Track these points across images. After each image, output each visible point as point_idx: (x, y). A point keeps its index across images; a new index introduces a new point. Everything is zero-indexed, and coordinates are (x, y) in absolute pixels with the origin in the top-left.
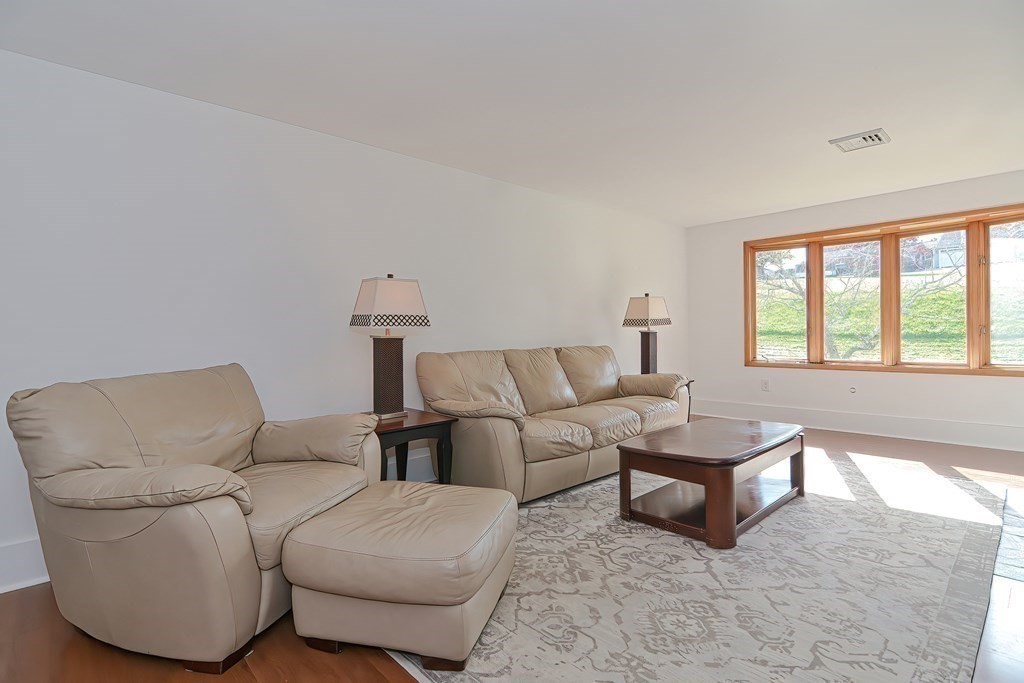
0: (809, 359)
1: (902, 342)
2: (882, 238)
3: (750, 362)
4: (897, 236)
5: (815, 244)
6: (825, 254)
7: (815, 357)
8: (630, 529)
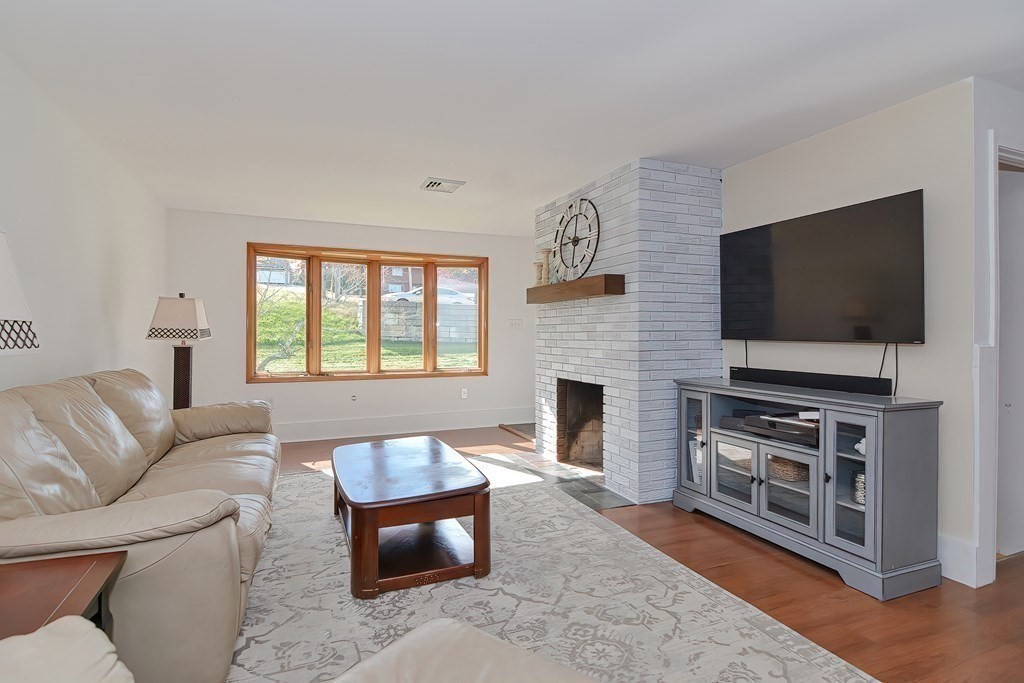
0: (308, 371)
1: (383, 351)
2: (370, 263)
3: (251, 378)
4: (380, 263)
5: (313, 259)
6: (323, 270)
7: (313, 369)
8: (393, 602)
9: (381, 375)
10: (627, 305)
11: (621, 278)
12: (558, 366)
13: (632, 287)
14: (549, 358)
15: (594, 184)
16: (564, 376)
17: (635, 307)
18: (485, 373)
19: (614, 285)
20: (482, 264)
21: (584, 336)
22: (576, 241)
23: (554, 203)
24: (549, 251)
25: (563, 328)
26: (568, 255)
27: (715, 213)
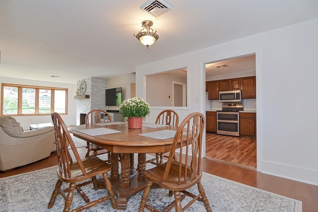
0: (18, 114)
2: (37, 89)
4: (39, 89)
5: (20, 87)
7: (20, 113)
9: (39, 115)
10: (89, 100)
11: (89, 96)
12: (80, 111)
13: (90, 97)
14: (79, 110)
15: (86, 79)
16: (81, 113)
17: (90, 100)
18: (67, 114)
19: (87, 97)
20: (66, 90)
21: (84, 105)
22: (83, 88)
23: (80, 81)
24: (78, 89)
25: (81, 104)
26: (81, 91)
27: (106, 86)
